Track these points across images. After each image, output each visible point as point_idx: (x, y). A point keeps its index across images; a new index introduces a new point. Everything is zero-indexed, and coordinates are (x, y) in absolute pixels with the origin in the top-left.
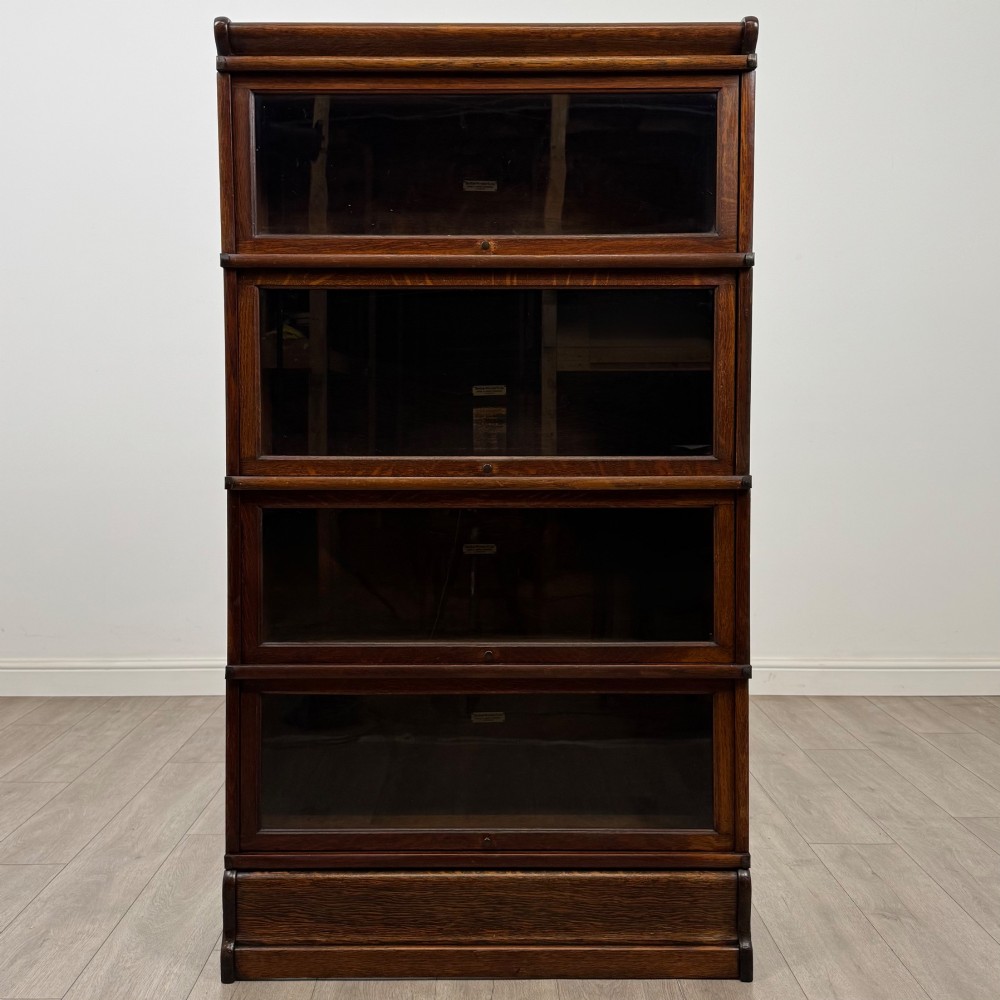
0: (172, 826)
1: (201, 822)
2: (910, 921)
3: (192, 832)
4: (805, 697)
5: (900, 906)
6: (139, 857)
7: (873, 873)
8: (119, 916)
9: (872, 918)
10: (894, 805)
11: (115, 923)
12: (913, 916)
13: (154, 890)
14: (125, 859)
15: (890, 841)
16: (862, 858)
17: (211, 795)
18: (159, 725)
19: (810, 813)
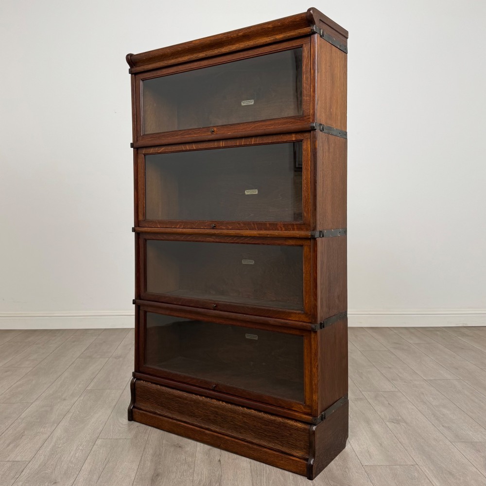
0: (80, 386)
1: (92, 384)
2: (404, 424)
3: (89, 388)
4: (362, 328)
5: (400, 418)
6: (65, 400)
7: (389, 404)
8: (56, 425)
9: (388, 423)
10: (399, 374)
11: (54, 428)
12: (406, 422)
13: (71, 414)
14: (59, 400)
15: (397, 390)
16: (384, 397)
17: (97, 372)
18: (74, 342)
19: (362, 378)
